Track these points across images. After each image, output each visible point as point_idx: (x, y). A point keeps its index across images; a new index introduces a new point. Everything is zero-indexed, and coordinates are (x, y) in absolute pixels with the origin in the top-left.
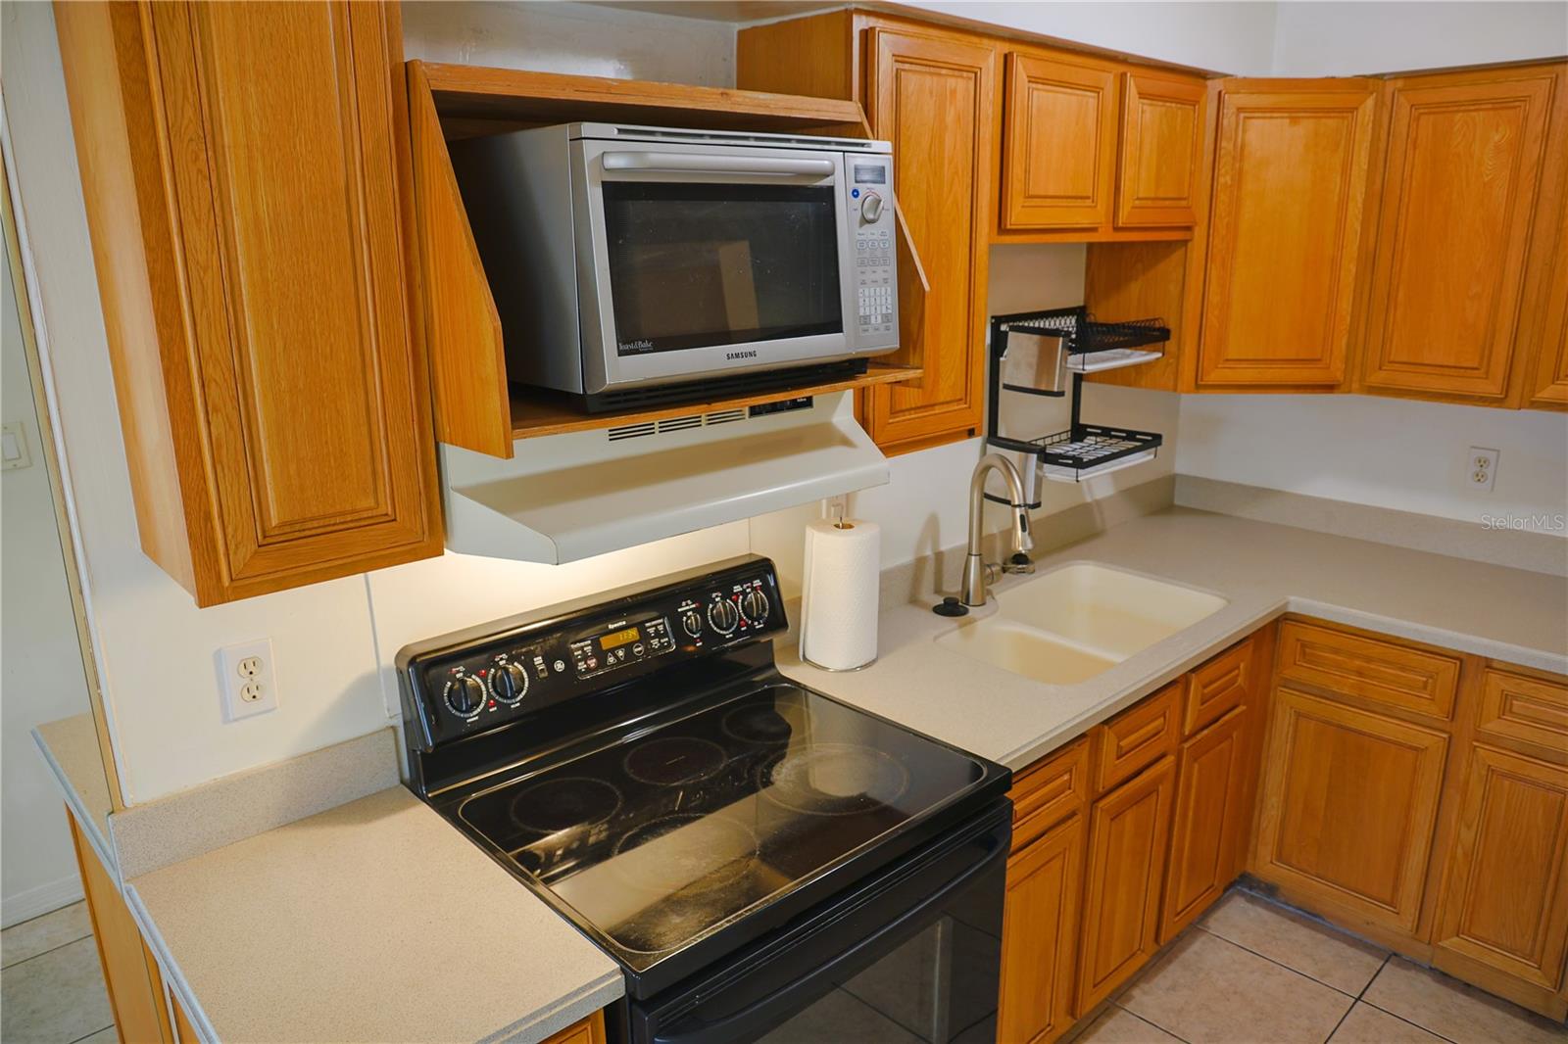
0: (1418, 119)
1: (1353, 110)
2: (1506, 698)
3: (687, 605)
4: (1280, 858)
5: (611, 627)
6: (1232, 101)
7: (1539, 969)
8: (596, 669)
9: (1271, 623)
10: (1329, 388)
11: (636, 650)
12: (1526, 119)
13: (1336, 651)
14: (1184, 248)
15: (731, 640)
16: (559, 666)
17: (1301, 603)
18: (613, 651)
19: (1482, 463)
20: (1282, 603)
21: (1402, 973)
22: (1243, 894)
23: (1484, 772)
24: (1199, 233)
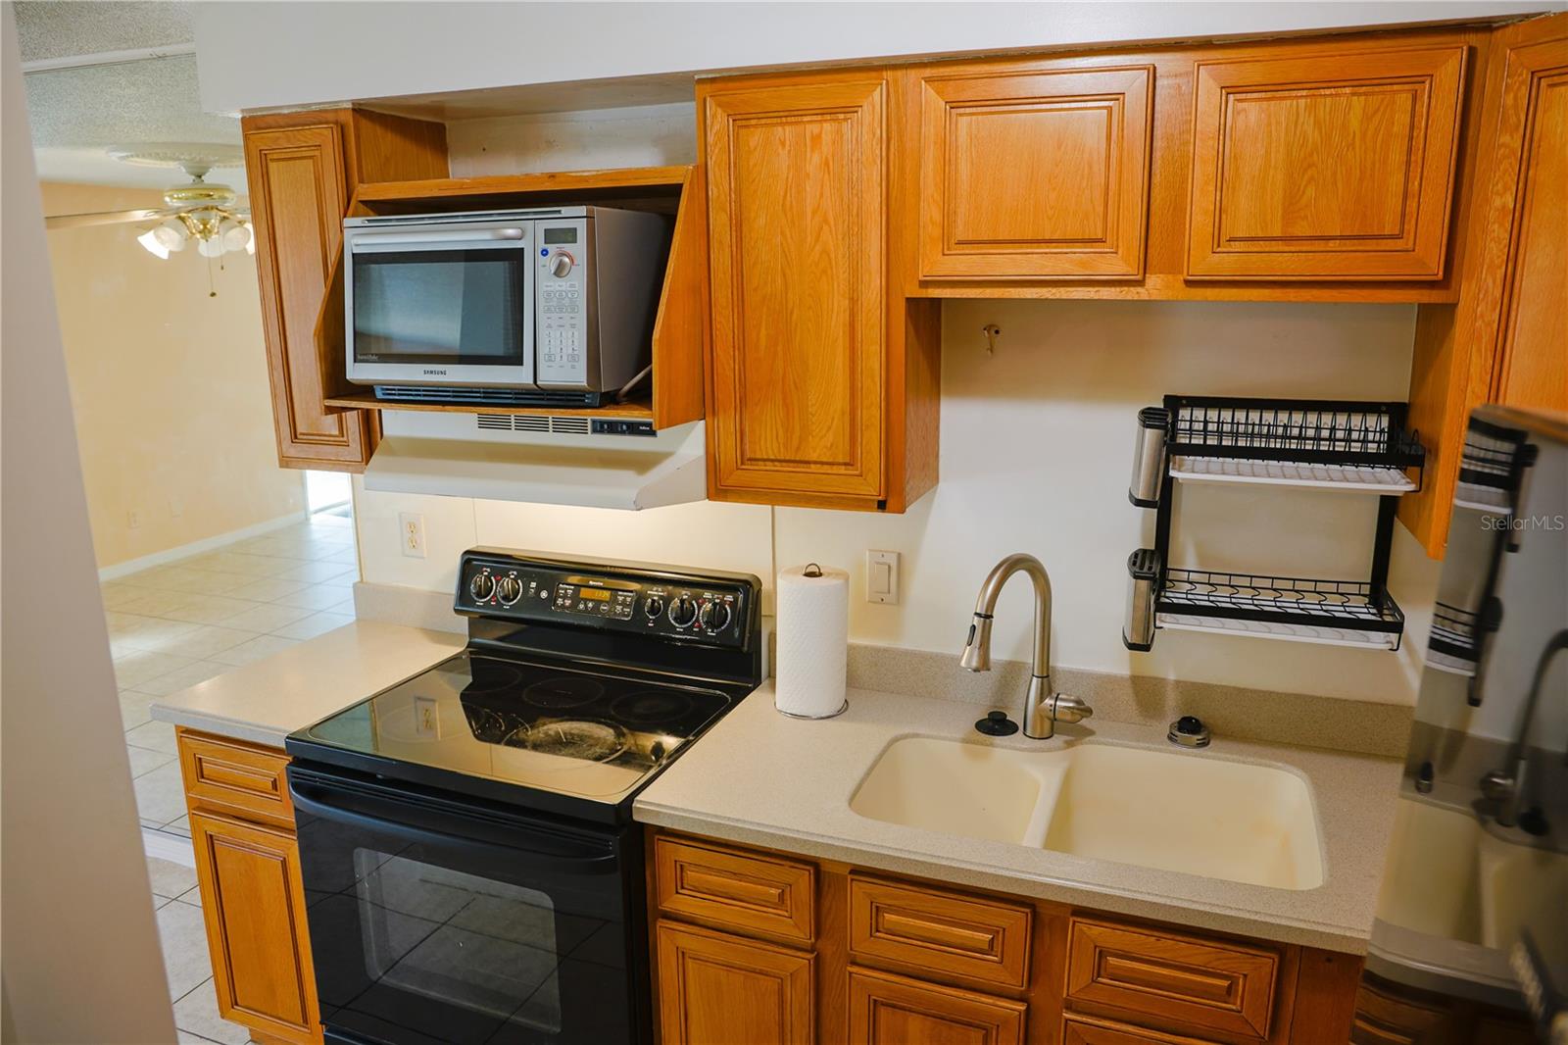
3: (657, 591)
5: (591, 583)
8: (567, 608)
11: (602, 607)
15: (679, 633)
16: (544, 594)
18: (586, 600)
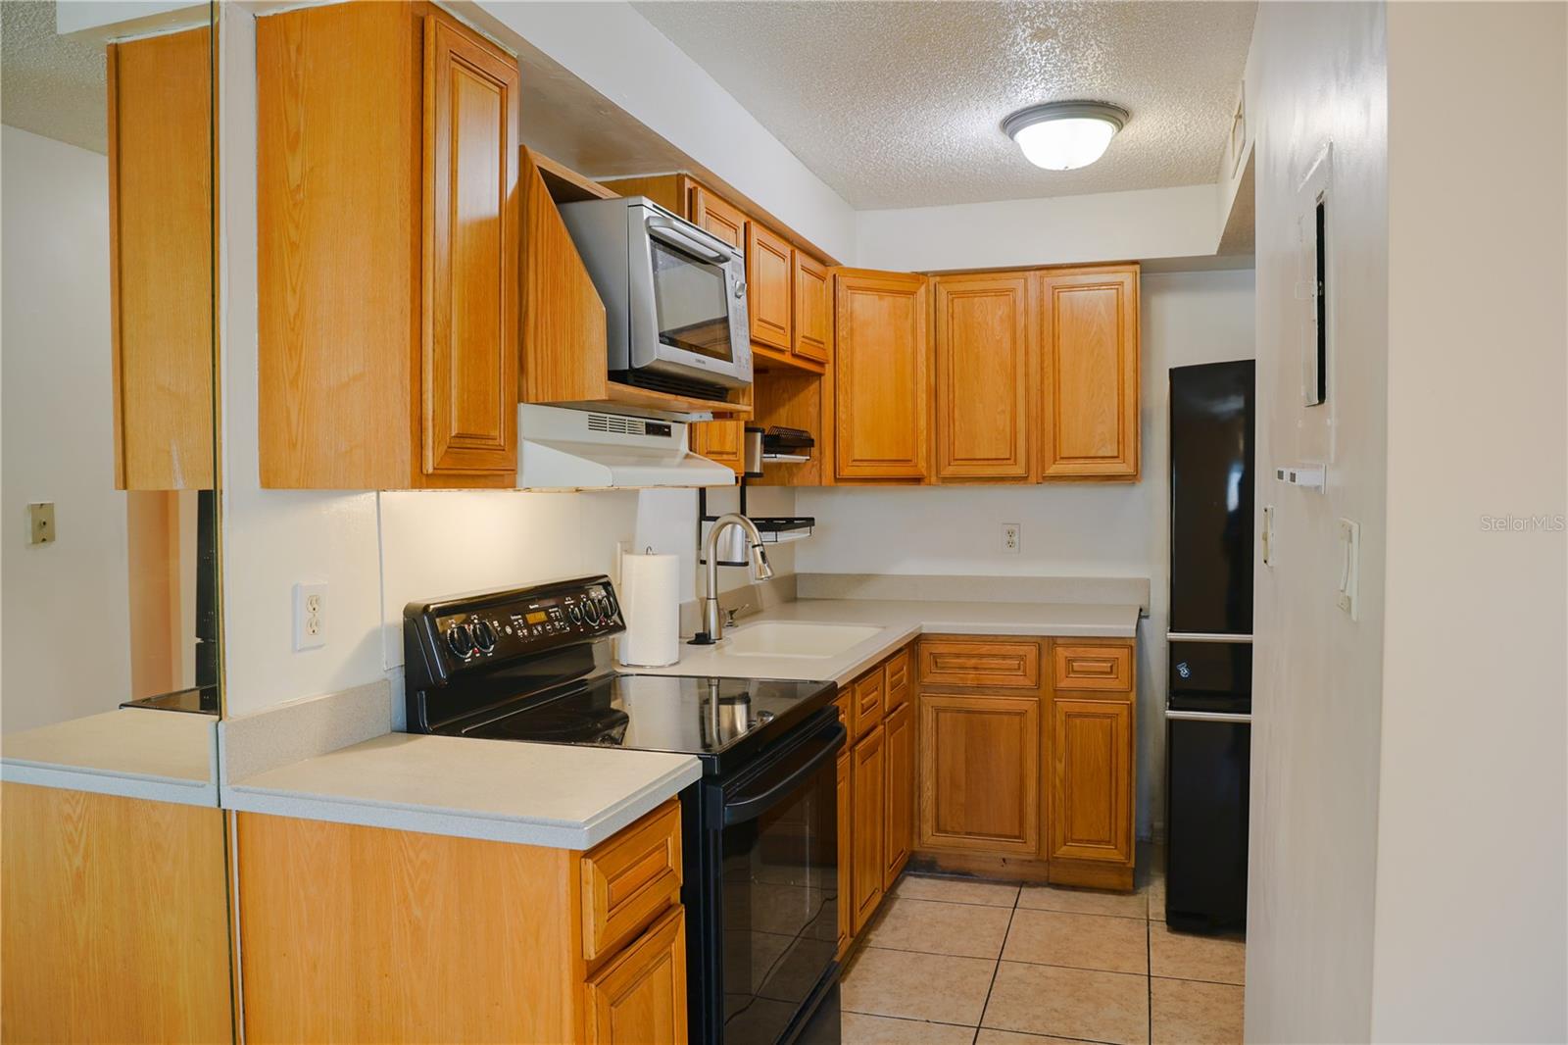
0: (953, 300)
1: (913, 293)
2: (1070, 661)
3: (569, 600)
4: (938, 830)
5: (530, 607)
6: (842, 282)
7: (1116, 849)
8: (528, 637)
9: (908, 645)
10: (917, 480)
11: (548, 628)
12: (1015, 301)
13: (958, 656)
14: (818, 383)
17: (931, 625)
18: (535, 625)
19: (1011, 534)
20: (918, 626)
21: (1033, 891)
22: (911, 875)
23: (1064, 718)
24: (829, 369)
